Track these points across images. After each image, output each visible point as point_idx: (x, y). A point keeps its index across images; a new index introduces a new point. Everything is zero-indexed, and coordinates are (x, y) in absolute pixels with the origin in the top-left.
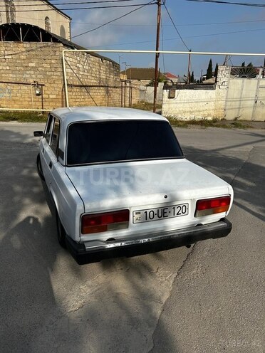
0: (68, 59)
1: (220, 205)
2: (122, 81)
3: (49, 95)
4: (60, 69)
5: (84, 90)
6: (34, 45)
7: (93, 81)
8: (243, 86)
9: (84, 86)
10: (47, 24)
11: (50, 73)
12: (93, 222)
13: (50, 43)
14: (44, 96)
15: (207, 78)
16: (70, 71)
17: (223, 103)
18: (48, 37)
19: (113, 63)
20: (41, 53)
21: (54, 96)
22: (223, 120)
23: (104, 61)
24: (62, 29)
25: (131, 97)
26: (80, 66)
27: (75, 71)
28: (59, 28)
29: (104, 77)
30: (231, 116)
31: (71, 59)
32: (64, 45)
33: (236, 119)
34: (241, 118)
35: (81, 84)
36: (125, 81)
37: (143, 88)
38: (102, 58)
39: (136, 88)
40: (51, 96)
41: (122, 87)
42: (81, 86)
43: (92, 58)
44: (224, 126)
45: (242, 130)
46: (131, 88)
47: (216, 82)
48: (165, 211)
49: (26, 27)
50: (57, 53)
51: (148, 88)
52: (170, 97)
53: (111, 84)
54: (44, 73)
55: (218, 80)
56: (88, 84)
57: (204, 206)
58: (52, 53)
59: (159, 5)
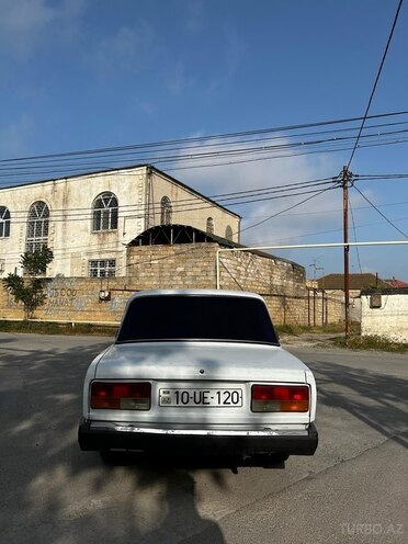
0: (224, 260)
1: (292, 398)
2: (308, 289)
4: (212, 273)
6: (184, 247)
7: (261, 289)
10: (209, 225)
11: (200, 279)
12: (103, 394)
13: (203, 244)
16: (226, 274)
18: (202, 237)
19: (294, 265)
20: (192, 255)
23: (279, 263)
25: (325, 313)
26: (241, 269)
27: (234, 275)
28: (225, 229)
29: (278, 284)
31: (229, 261)
32: (220, 245)
36: (315, 290)
38: (276, 259)
39: (334, 300)
41: (309, 298)
43: (260, 260)
46: (325, 299)
48: (206, 395)
49: (178, 228)
50: (211, 254)
51: (356, 300)
52: (372, 307)
53: (290, 292)
57: (264, 395)
58: (205, 255)
59: (345, 187)
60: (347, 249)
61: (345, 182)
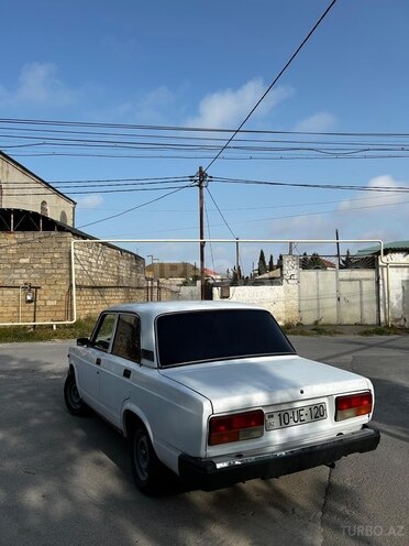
0: (77, 252)
1: (362, 404)
2: (147, 279)
3: (45, 300)
4: (66, 266)
5: (96, 292)
6: (29, 236)
7: (109, 281)
8: (318, 279)
9: (96, 287)
10: (43, 208)
11: (50, 272)
12: (222, 428)
13: (53, 233)
14: (39, 303)
15: (260, 274)
16: (79, 267)
17: (296, 303)
18: (50, 225)
19: (136, 256)
20: (39, 245)
21: (55, 303)
22: (299, 324)
23: (124, 254)
24: (63, 215)
26: (93, 261)
27: (86, 268)
28: (59, 214)
29: (124, 275)
30: (309, 319)
31: (81, 252)
32: (74, 234)
33: (316, 323)
34: (323, 321)
35: (92, 284)
36: (152, 280)
37: (175, 288)
38: (121, 250)
39: (165, 289)
40: (49, 303)
41: (147, 288)
42: (93, 287)
43: (109, 251)
44: (302, 333)
45: (328, 337)
46: (159, 288)
47: (282, 275)
48: (301, 413)
49: (21, 214)
50: (64, 245)
51: (183, 288)
52: (223, 297)
53: (133, 283)
54: (42, 272)
55: (284, 272)
56: (102, 284)
57: (345, 404)
58: (56, 245)
59: (201, 188)
60: (202, 245)
61: (201, 182)
